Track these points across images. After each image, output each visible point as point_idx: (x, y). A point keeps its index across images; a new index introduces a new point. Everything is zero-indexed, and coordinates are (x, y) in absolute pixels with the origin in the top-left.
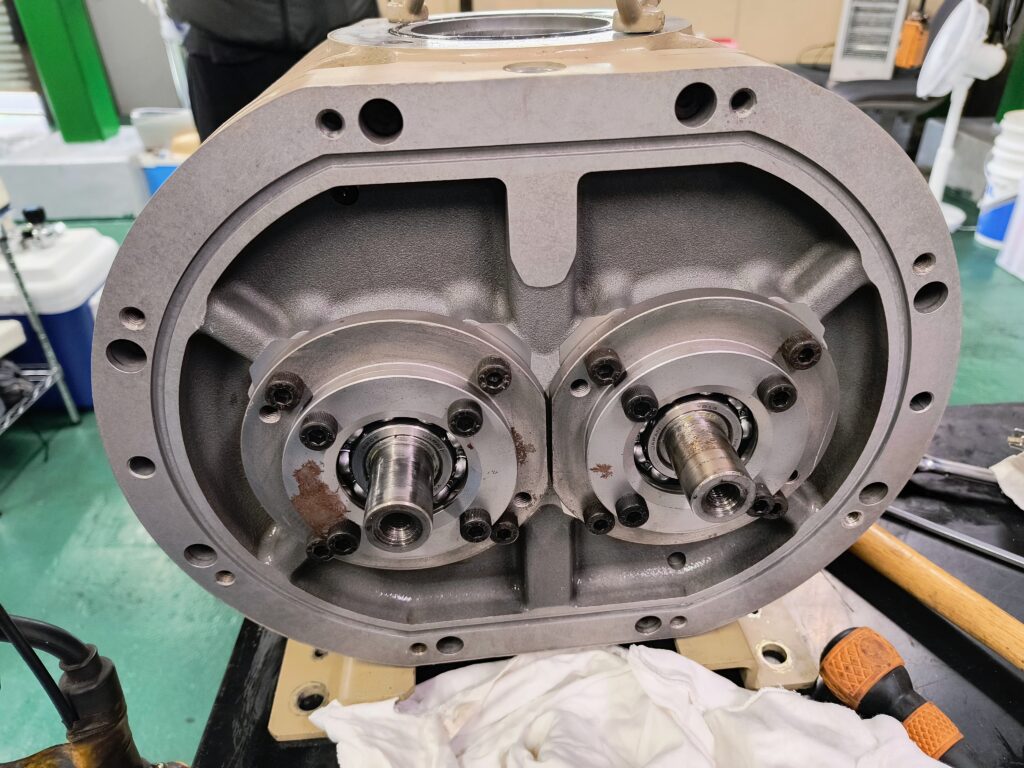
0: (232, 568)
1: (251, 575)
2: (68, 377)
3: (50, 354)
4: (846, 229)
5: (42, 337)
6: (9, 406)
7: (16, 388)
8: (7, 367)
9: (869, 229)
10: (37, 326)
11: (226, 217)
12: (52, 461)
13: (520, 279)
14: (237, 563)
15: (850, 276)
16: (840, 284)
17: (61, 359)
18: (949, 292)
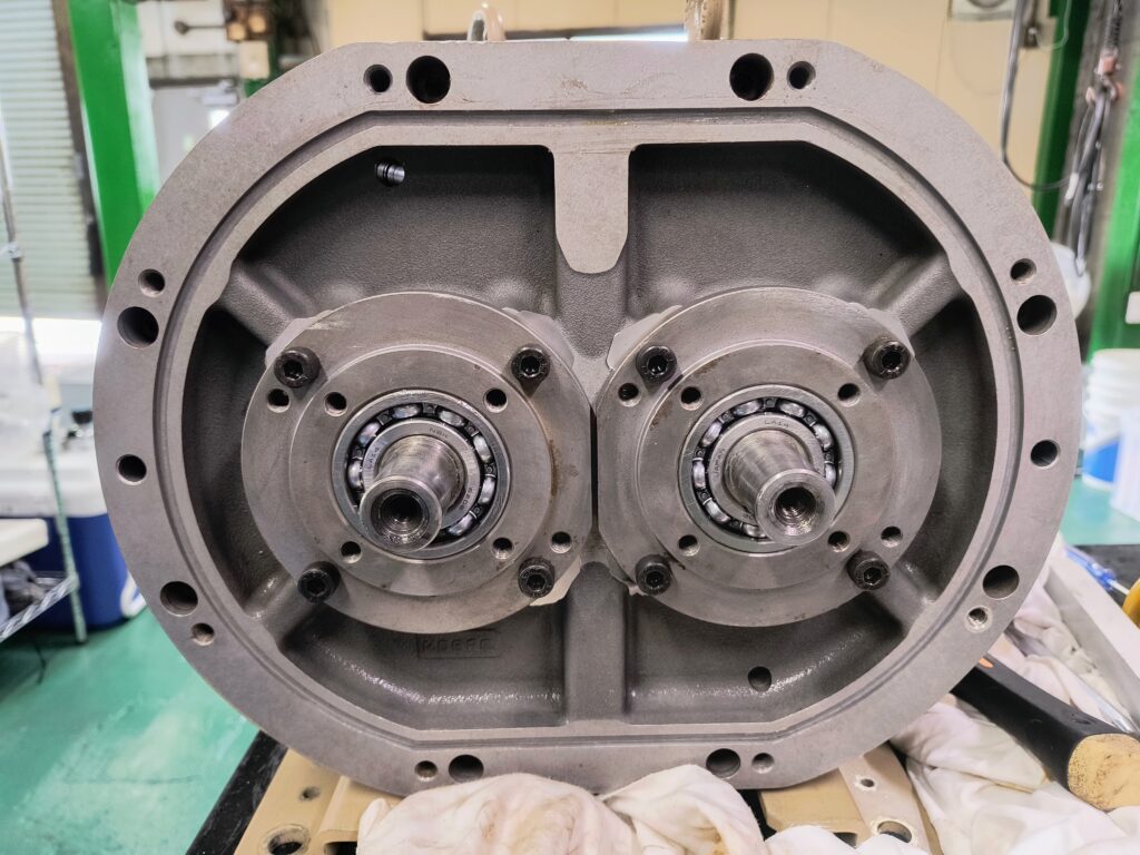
0: (213, 622)
1: (233, 633)
2: (85, 591)
3: (70, 562)
4: (926, 223)
5: (66, 541)
6: (13, 613)
7: (26, 593)
8: (22, 570)
9: (955, 228)
10: (63, 530)
11: (263, 173)
12: (45, 684)
13: (566, 264)
14: (219, 616)
15: (938, 282)
16: (928, 291)
17: (80, 568)
18: (1058, 310)
